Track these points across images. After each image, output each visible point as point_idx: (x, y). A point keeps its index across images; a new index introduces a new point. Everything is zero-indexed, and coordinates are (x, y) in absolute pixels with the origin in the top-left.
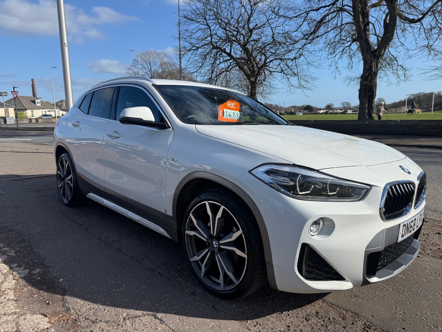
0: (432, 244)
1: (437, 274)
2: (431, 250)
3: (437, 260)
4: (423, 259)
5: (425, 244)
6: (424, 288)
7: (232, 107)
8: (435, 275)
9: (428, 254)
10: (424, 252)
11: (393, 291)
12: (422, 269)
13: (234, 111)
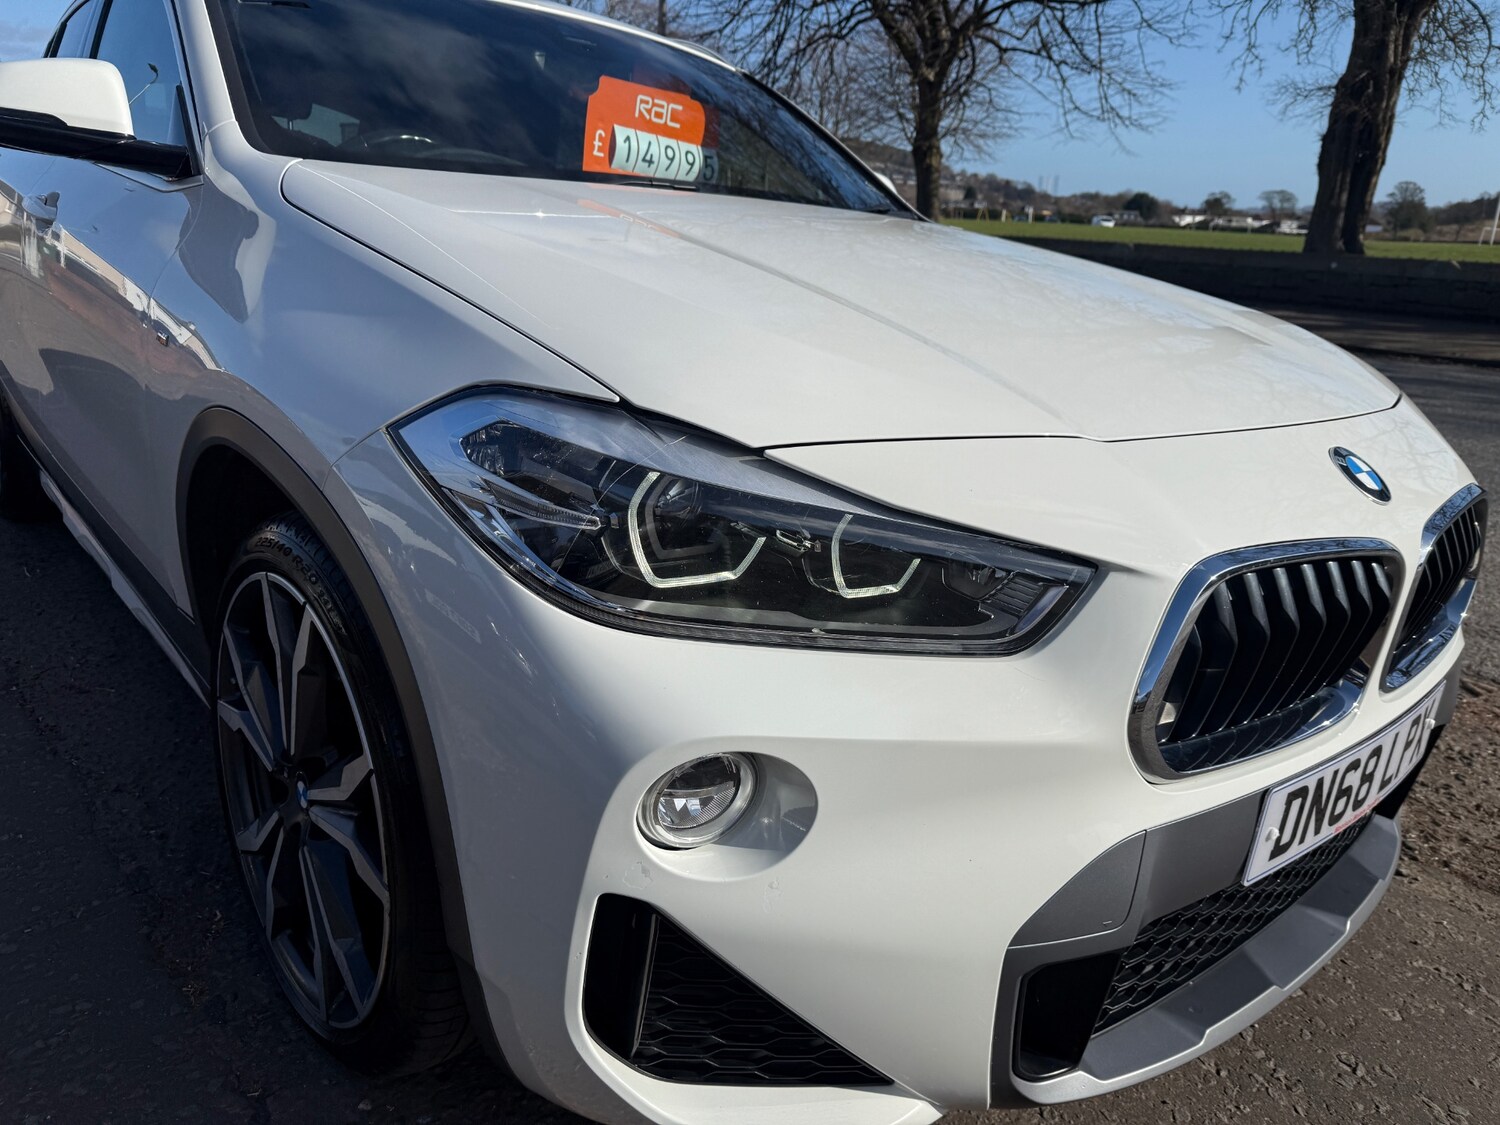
0: (1478, 807)
1: (1467, 986)
2: (1464, 840)
3: (1481, 898)
4: (1414, 886)
5: (1444, 805)
6: (1377, 1068)
7: (662, 121)
8: (1452, 988)
9: (1446, 864)
10: (1431, 848)
11: (1218, 1072)
12: (1400, 947)
13: (672, 142)
